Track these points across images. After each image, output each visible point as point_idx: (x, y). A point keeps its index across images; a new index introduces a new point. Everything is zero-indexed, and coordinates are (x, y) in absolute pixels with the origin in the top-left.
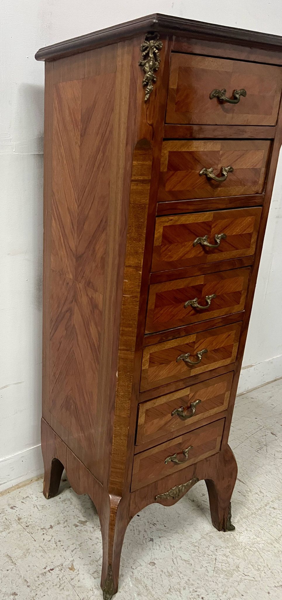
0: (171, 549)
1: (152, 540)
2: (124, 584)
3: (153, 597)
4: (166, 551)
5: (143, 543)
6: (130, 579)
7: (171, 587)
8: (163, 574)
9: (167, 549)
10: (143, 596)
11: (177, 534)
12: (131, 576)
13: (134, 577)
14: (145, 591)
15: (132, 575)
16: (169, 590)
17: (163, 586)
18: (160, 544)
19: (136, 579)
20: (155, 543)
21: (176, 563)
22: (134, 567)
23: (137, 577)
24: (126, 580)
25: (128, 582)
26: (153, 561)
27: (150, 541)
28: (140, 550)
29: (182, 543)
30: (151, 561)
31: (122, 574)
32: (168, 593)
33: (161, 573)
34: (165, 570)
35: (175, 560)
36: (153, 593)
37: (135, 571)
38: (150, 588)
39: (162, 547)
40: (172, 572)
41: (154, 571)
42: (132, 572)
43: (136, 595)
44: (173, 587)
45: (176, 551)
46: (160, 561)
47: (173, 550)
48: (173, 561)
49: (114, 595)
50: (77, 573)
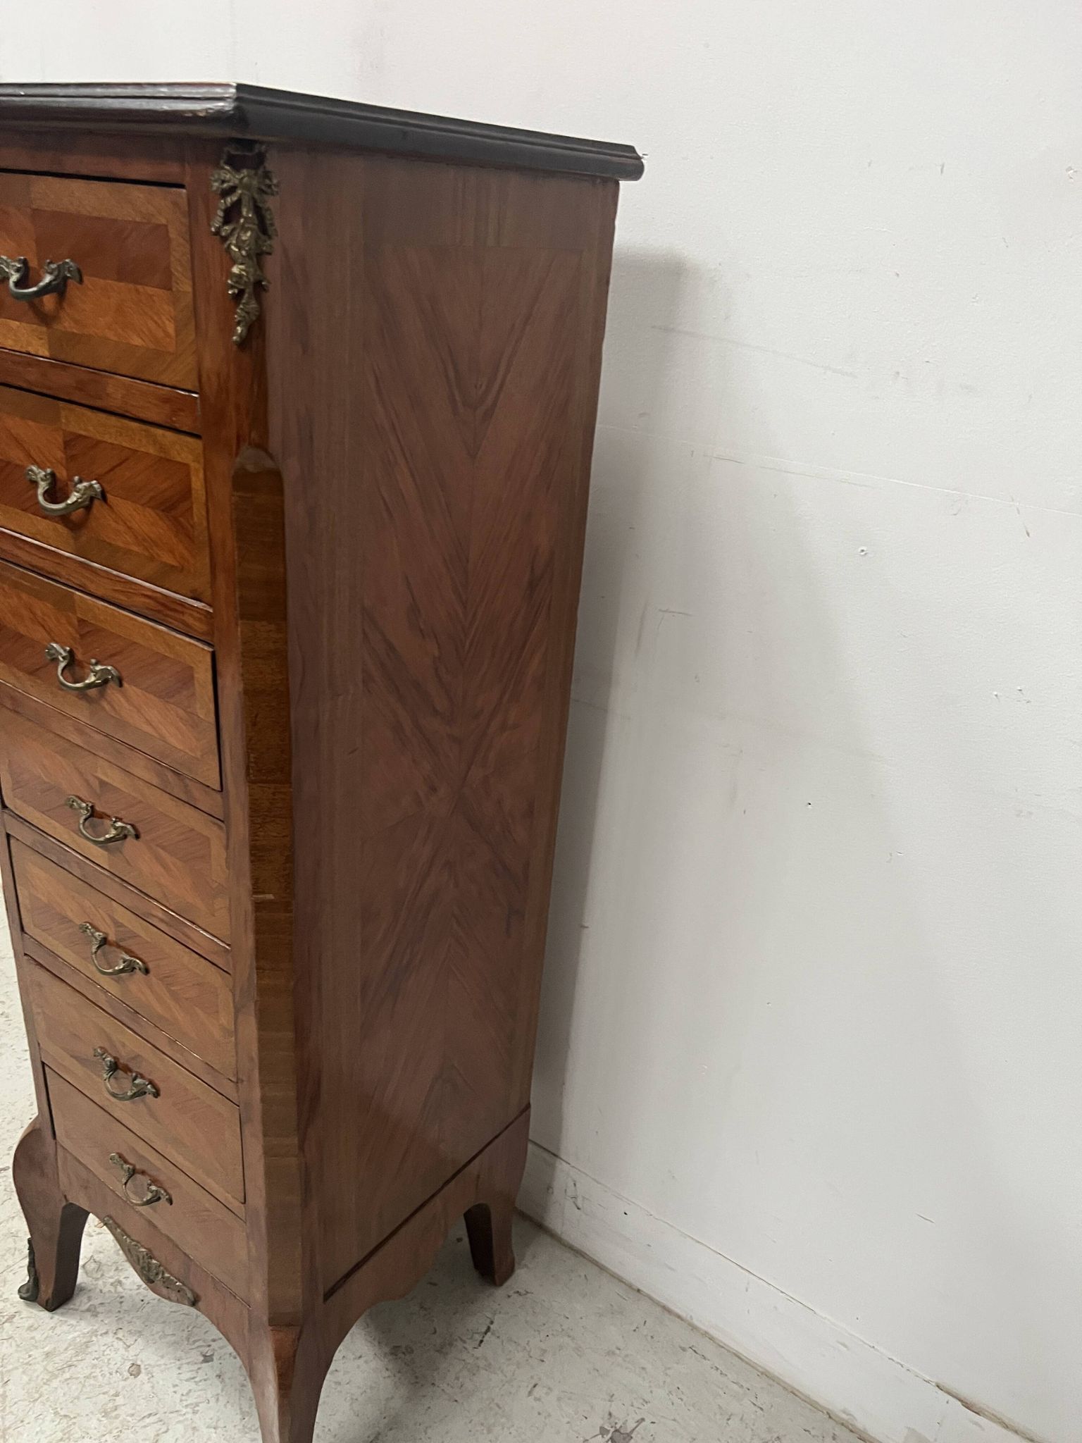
0: (187, 1406)
1: (207, 1359)
2: (73, 1322)
3: (45, 1384)
4: (178, 1396)
5: (195, 1342)
6: (86, 1331)
7: (75, 1418)
8: (107, 1397)
9: (184, 1398)
10: (45, 1363)
11: (239, 1417)
12: (94, 1333)
13: (94, 1338)
14: (59, 1366)
15: (99, 1333)
16: (65, 1416)
17: (76, 1401)
18: (197, 1379)
19: (87, 1345)
20: (199, 1369)
21: (142, 1424)
22: (120, 1335)
23: (94, 1344)
24: (83, 1323)
25: (78, 1328)
26: (143, 1371)
27: (205, 1356)
28: (173, 1338)
29: (213, 1430)
30: (142, 1367)
31: (98, 1313)
32: (56, 1413)
33: (112, 1392)
34: (119, 1400)
35: (153, 1419)
36: (55, 1383)
37: (109, 1339)
38: (67, 1375)
39: (192, 1385)
40: (117, 1417)
41: (116, 1377)
42: (106, 1333)
43: (46, 1349)
44: (74, 1423)
45: (181, 1418)
46: (147, 1387)
47: (184, 1410)
48: (150, 1415)
49: (41, 1308)
50: (93, 1234)
